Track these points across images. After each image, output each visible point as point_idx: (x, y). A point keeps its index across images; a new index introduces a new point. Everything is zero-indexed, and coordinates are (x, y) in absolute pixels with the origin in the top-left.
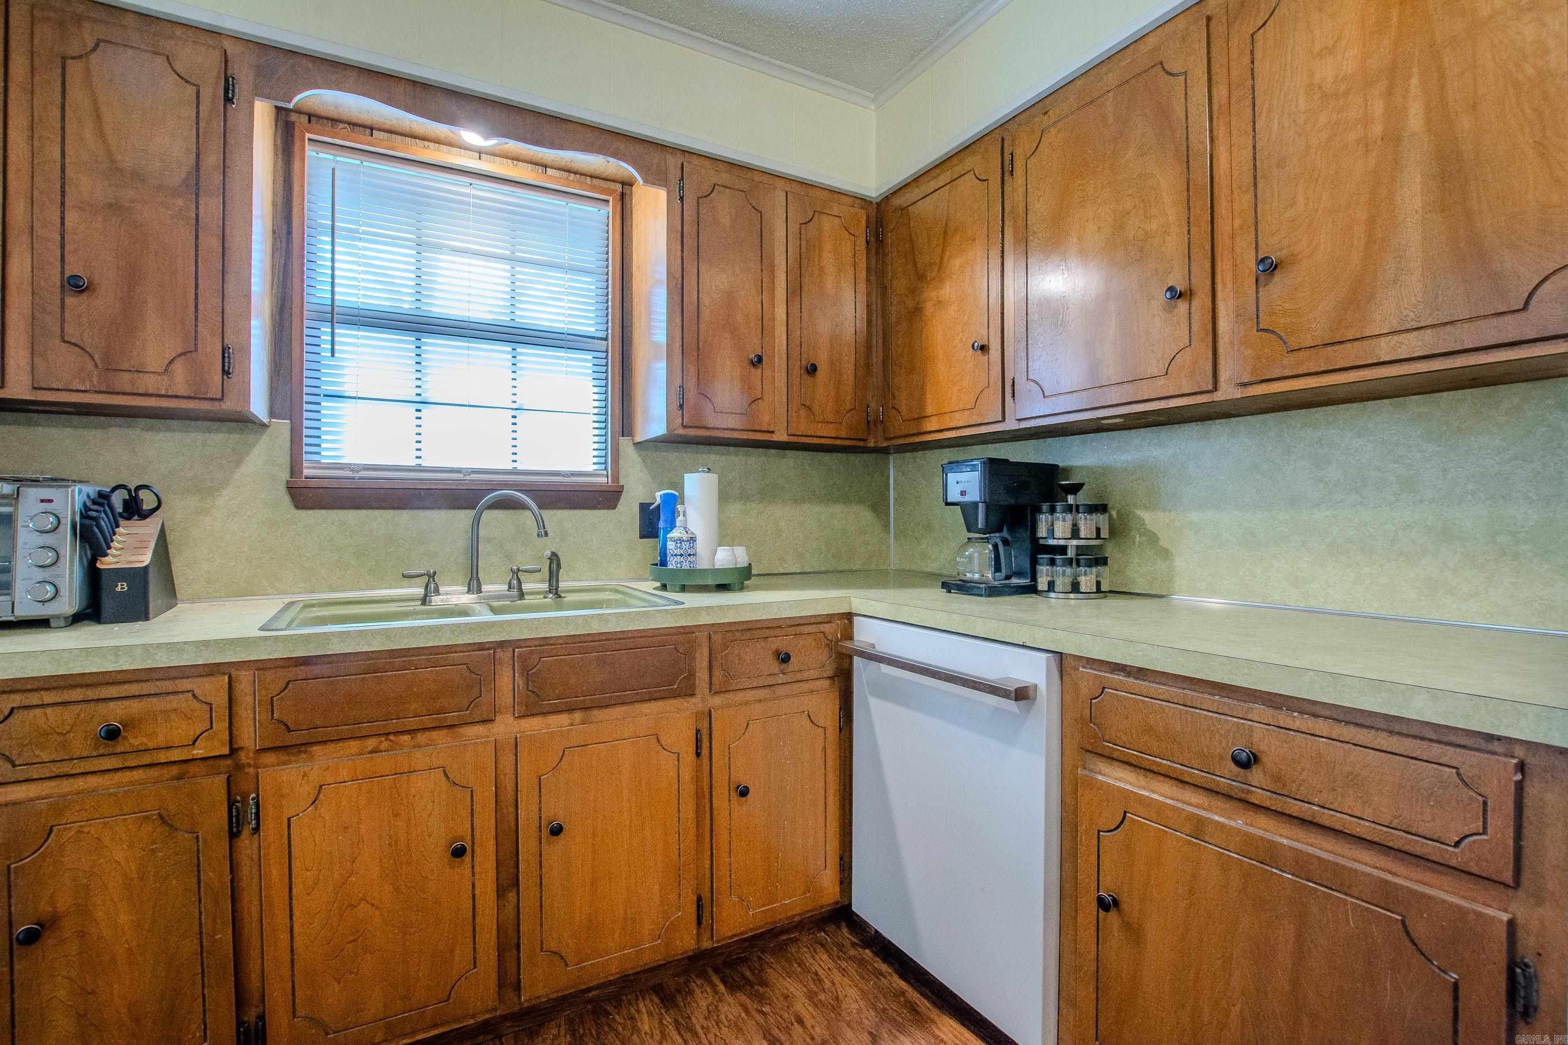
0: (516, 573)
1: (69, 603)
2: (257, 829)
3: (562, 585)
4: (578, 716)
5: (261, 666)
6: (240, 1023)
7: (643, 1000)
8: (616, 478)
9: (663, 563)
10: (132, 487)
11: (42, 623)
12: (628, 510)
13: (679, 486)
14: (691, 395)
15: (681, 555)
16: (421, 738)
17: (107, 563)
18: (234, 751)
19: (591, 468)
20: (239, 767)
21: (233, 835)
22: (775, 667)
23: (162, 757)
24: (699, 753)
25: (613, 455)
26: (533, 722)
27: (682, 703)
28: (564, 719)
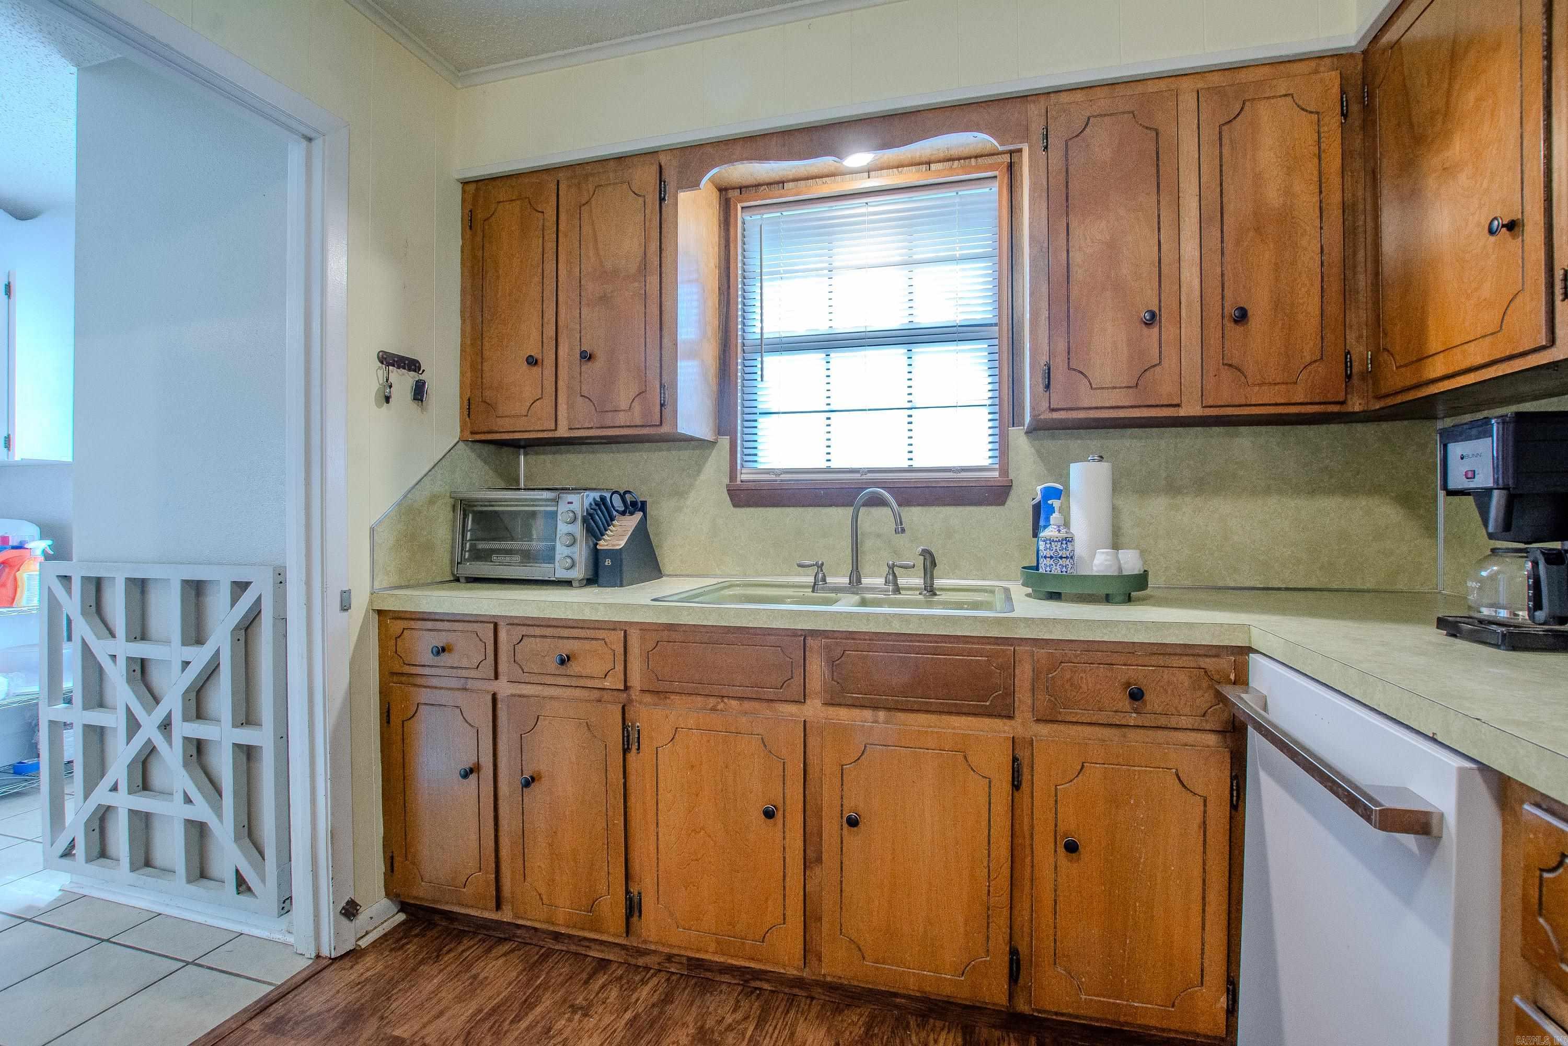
0: (892, 567)
1: (578, 573)
2: (638, 749)
3: (938, 582)
4: (882, 715)
5: (644, 628)
6: (627, 892)
7: (948, 1032)
8: (1004, 471)
9: (1037, 568)
10: (622, 492)
11: (568, 583)
12: (1016, 509)
13: (1064, 478)
14: (1059, 373)
15: (1051, 557)
16: (747, 705)
17: (603, 545)
18: (627, 688)
19: (986, 462)
20: (630, 701)
21: (626, 750)
22: (1125, 703)
23: (590, 683)
24: (1016, 785)
25: (1002, 447)
26: (843, 714)
27: (997, 723)
28: (868, 714)
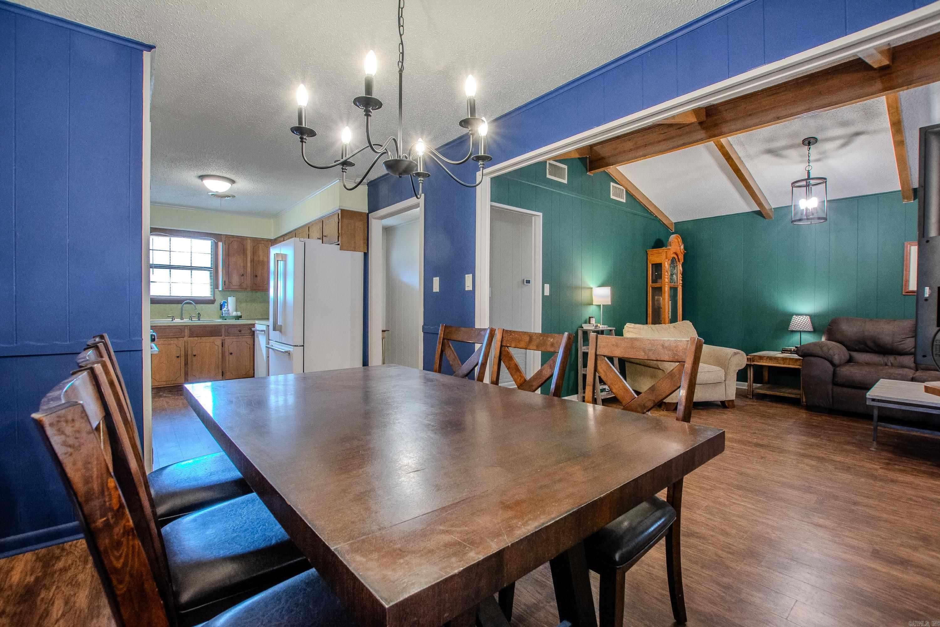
0: (191, 316)
3: (201, 319)
4: (199, 338)
8: (214, 297)
9: (222, 314)
12: (217, 305)
13: (227, 300)
14: (227, 282)
15: (225, 313)
19: (210, 296)
22: (239, 333)
24: (222, 346)
25: (214, 293)
26: (191, 338)
27: (220, 337)
28: (196, 338)
